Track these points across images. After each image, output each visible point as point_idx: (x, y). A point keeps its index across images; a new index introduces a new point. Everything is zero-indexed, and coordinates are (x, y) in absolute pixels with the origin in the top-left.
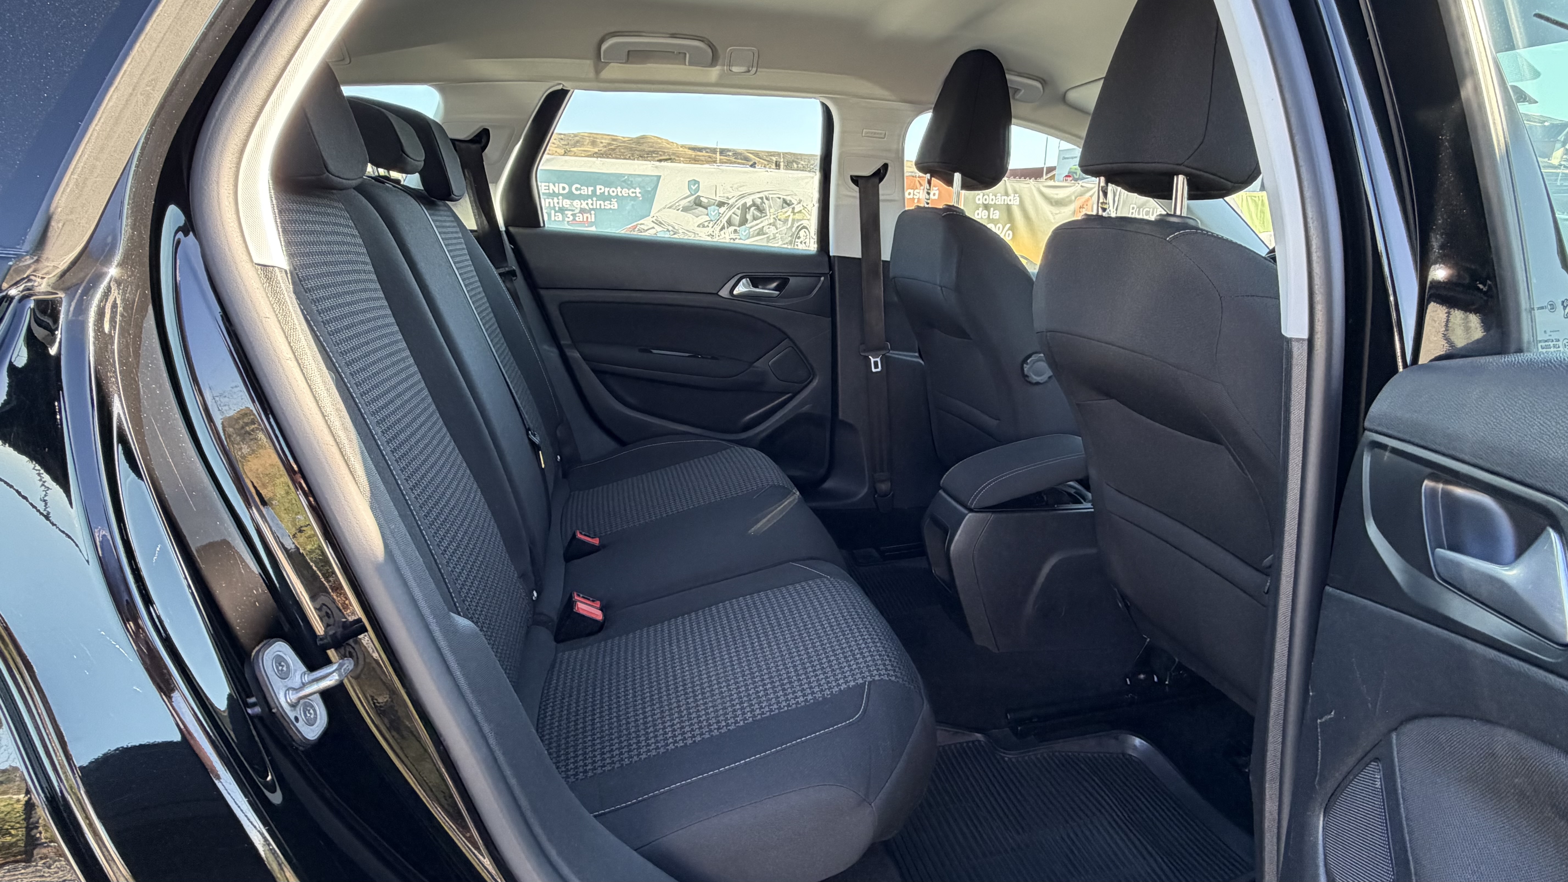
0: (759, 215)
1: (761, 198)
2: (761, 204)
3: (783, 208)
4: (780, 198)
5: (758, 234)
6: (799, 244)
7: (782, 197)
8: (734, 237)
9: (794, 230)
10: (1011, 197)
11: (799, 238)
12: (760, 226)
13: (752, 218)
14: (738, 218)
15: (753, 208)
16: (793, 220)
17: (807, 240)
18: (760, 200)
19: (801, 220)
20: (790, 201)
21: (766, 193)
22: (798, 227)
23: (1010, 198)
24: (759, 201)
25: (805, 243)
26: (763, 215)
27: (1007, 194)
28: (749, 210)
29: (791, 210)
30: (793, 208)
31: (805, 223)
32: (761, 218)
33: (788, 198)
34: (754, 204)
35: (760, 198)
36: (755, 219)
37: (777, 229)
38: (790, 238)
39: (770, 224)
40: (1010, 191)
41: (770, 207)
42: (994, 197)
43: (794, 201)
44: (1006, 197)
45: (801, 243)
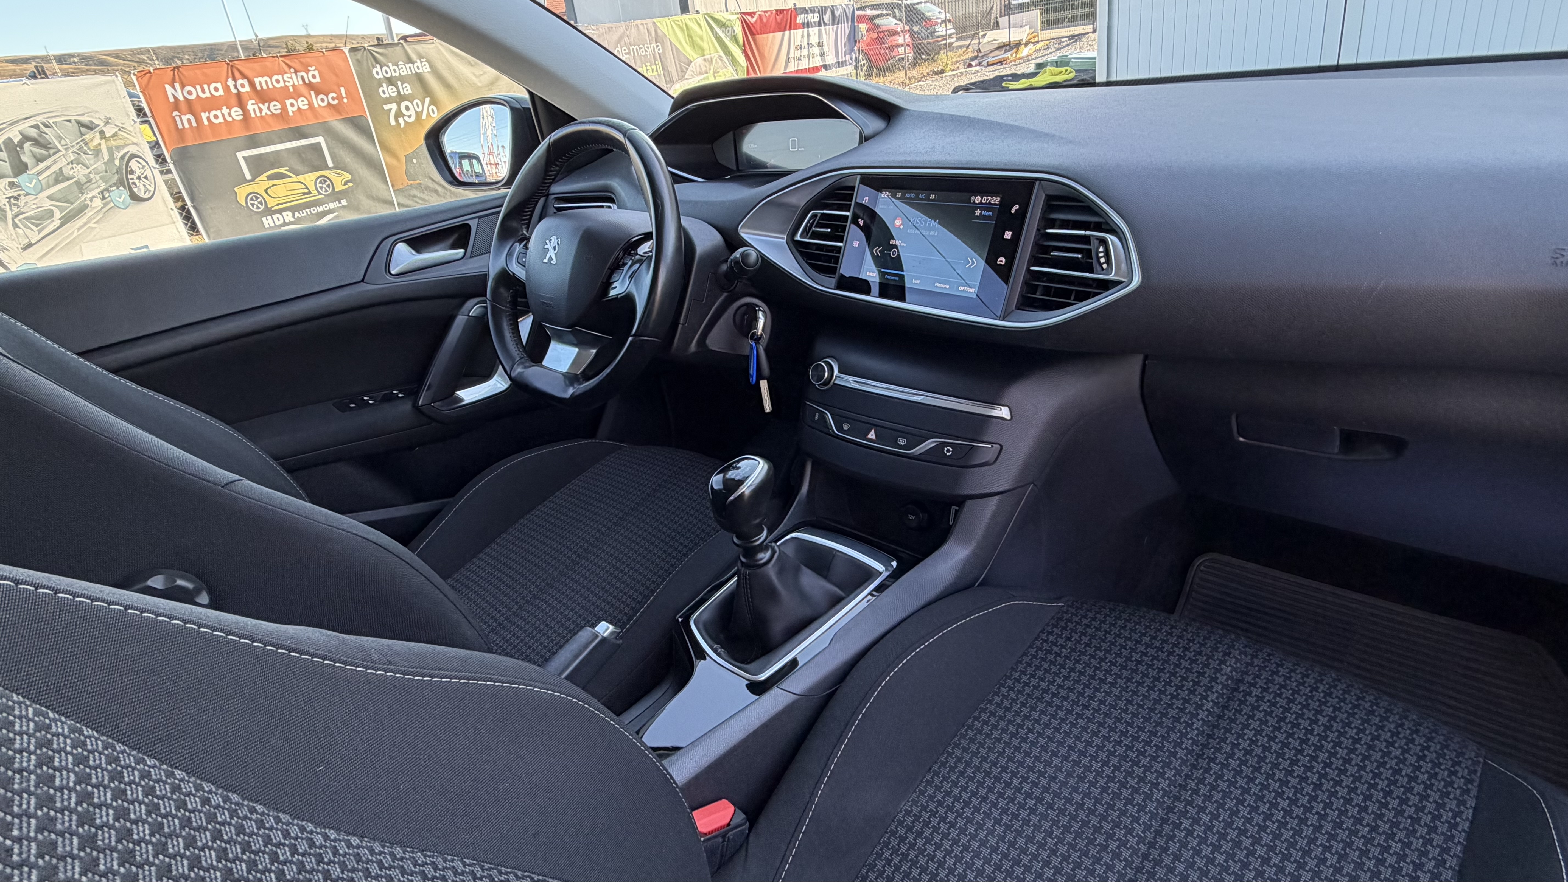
0: (44, 152)
1: (36, 127)
2: (40, 136)
3: (82, 135)
4: (69, 121)
5: (57, 181)
6: (137, 182)
7: (73, 118)
8: (15, 194)
9: (117, 162)
10: (418, 64)
11: (132, 172)
12: (55, 168)
13: (34, 160)
14: (7, 164)
15: (27, 145)
16: (110, 150)
17: (148, 173)
18: (36, 131)
19: (123, 147)
20: (92, 122)
21: (40, 118)
22: (122, 158)
23: (416, 65)
24: (33, 133)
25: (146, 177)
26: (51, 151)
27: (410, 61)
28: (22, 148)
29: (98, 134)
30: (102, 133)
31: (133, 149)
32: (50, 156)
33: (85, 119)
34: (26, 138)
35: (32, 127)
36: (39, 160)
37: (88, 168)
38: (116, 177)
39: (72, 162)
40: (414, 57)
41: (60, 138)
42: (395, 67)
43: (96, 122)
44: (411, 65)
45: (139, 178)
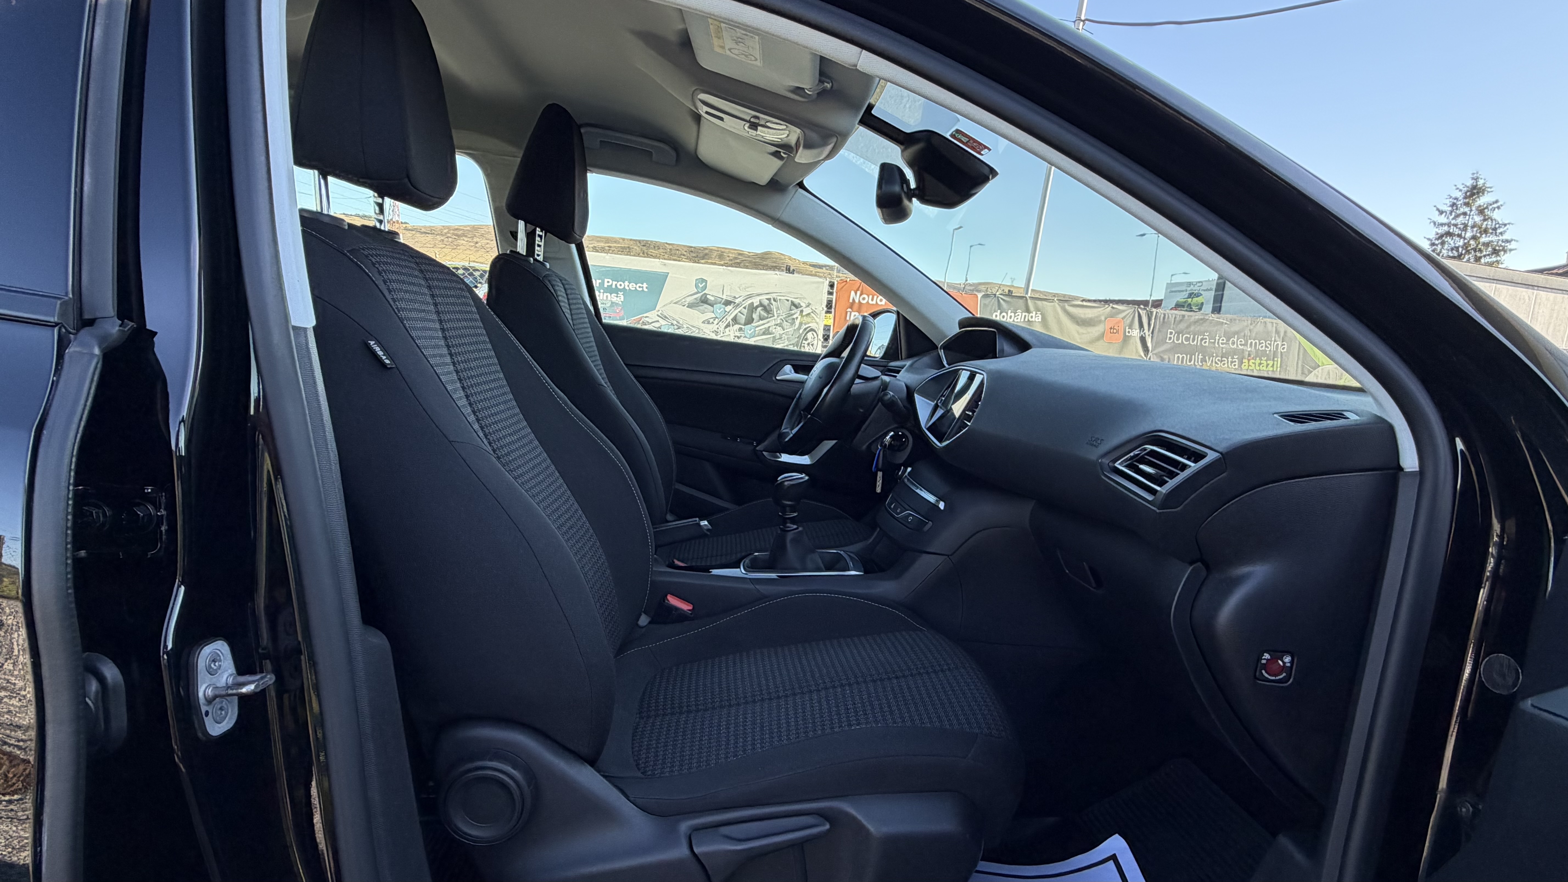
0: (766, 315)
1: (769, 299)
2: (768, 305)
3: (791, 310)
4: (788, 300)
5: (764, 334)
6: (806, 345)
7: (790, 299)
8: (739, 335)
9: (801, 331)
10: (1034, 314)
11: (806, 339)
12: (766, 326)
13: (758, 318)
14: (744, 317)
15: (760, 309)
16: (801, 324)
17: (815, 342)
18: (768, 302)
19: (809, 323)
20: (799, 304)
21: (774, 295)
22: (805, 329)
23: (1031, 314)
24: (766, 302)
25: (812, 345)
26: (770, 315)
27: (1028, 311)
28: (756, 310)
29: (799, 312)
30: (802, 311)
31: (813, 325)
32: (767, 318)
33: (796, 301)
34: (761, 305)
35: (767, 299)
36: (761, 319)
37: (784, 330)
38: (796, 339)
39: (777, 325)
40: (1032, 308)
41: (778, 309)
42: (1013, 314)
43: (802, 304)
44: (1027, 314)
45: (808, 344)
